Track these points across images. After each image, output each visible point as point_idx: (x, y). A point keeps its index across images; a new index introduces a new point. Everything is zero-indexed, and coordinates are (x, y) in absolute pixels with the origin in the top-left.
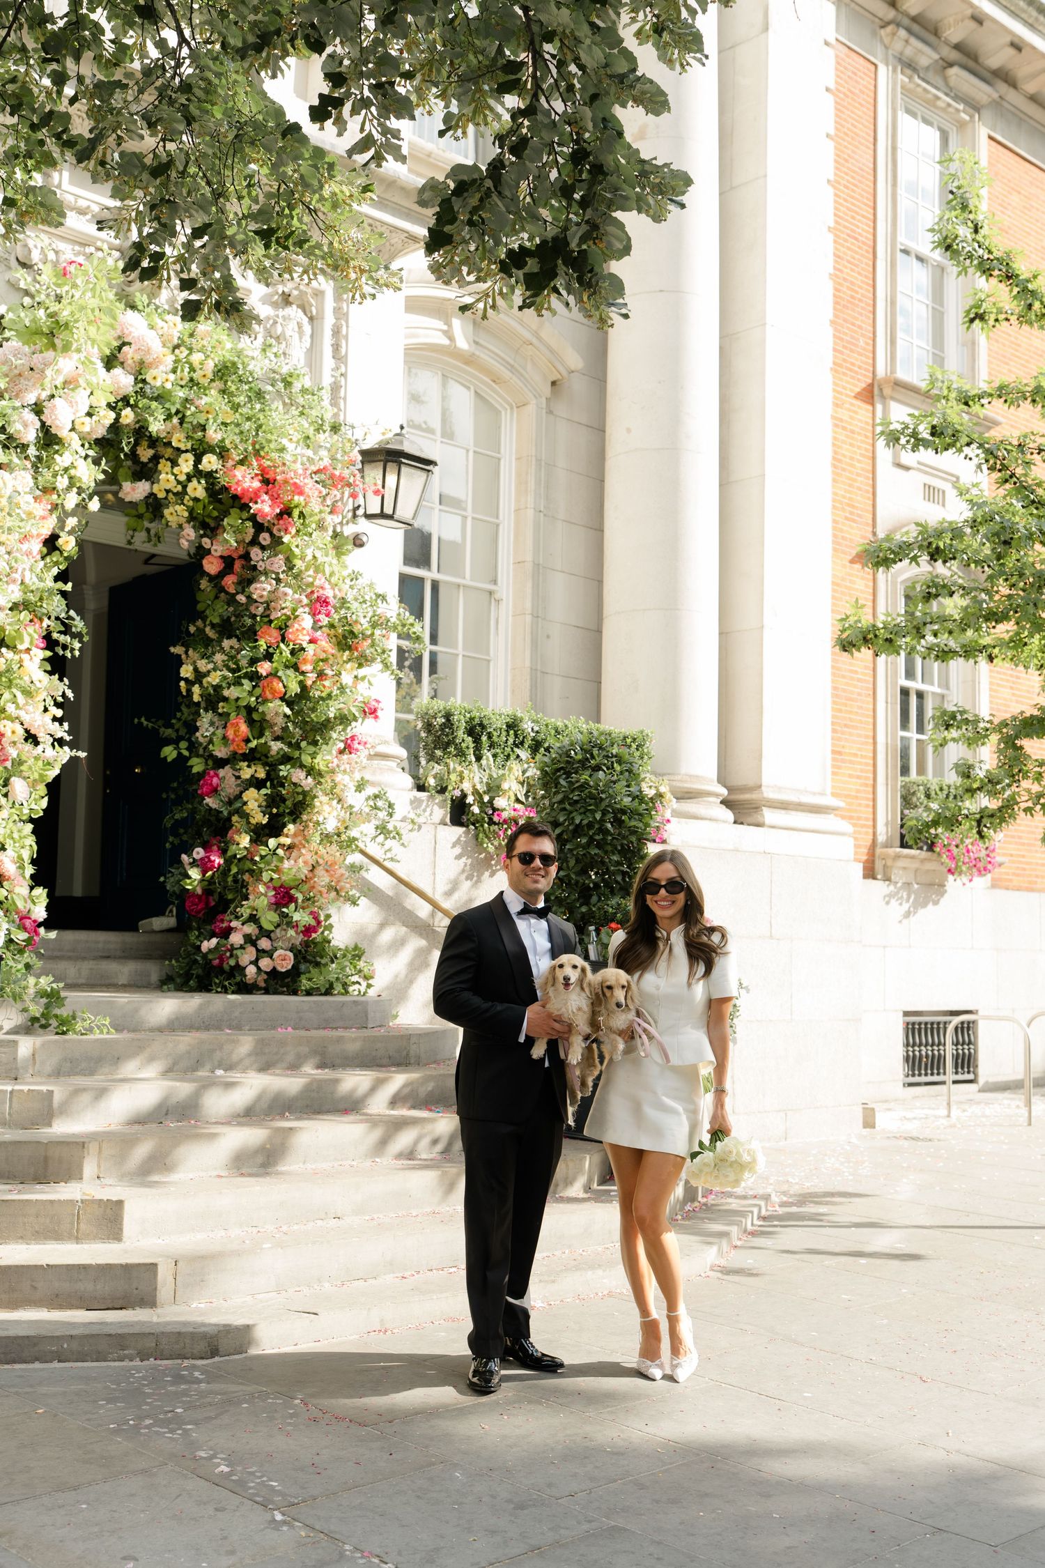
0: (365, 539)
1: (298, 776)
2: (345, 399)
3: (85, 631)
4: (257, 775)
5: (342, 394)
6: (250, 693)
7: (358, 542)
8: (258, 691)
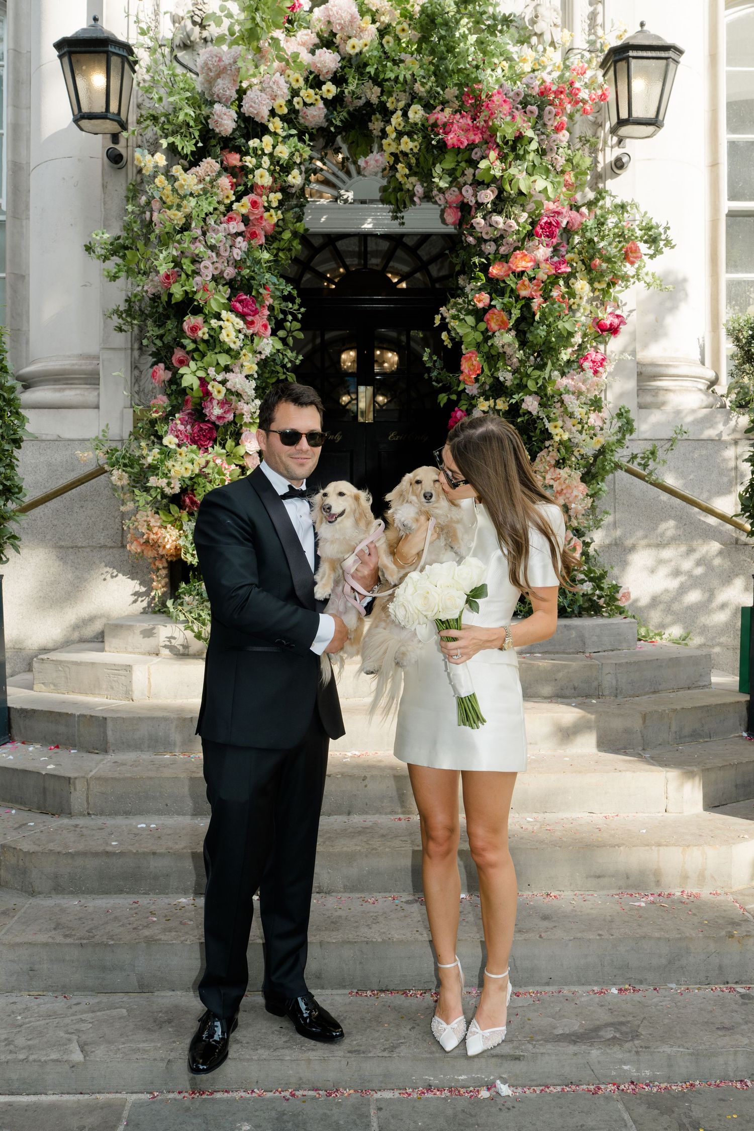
0: (625, 159)
1: (531, 404)
2: (603, 26)
3: (295, 293)
4: (498, 407)
5: (599, 20)
6: (474, 328)
7: (619, 165)
8: (482, 326)
